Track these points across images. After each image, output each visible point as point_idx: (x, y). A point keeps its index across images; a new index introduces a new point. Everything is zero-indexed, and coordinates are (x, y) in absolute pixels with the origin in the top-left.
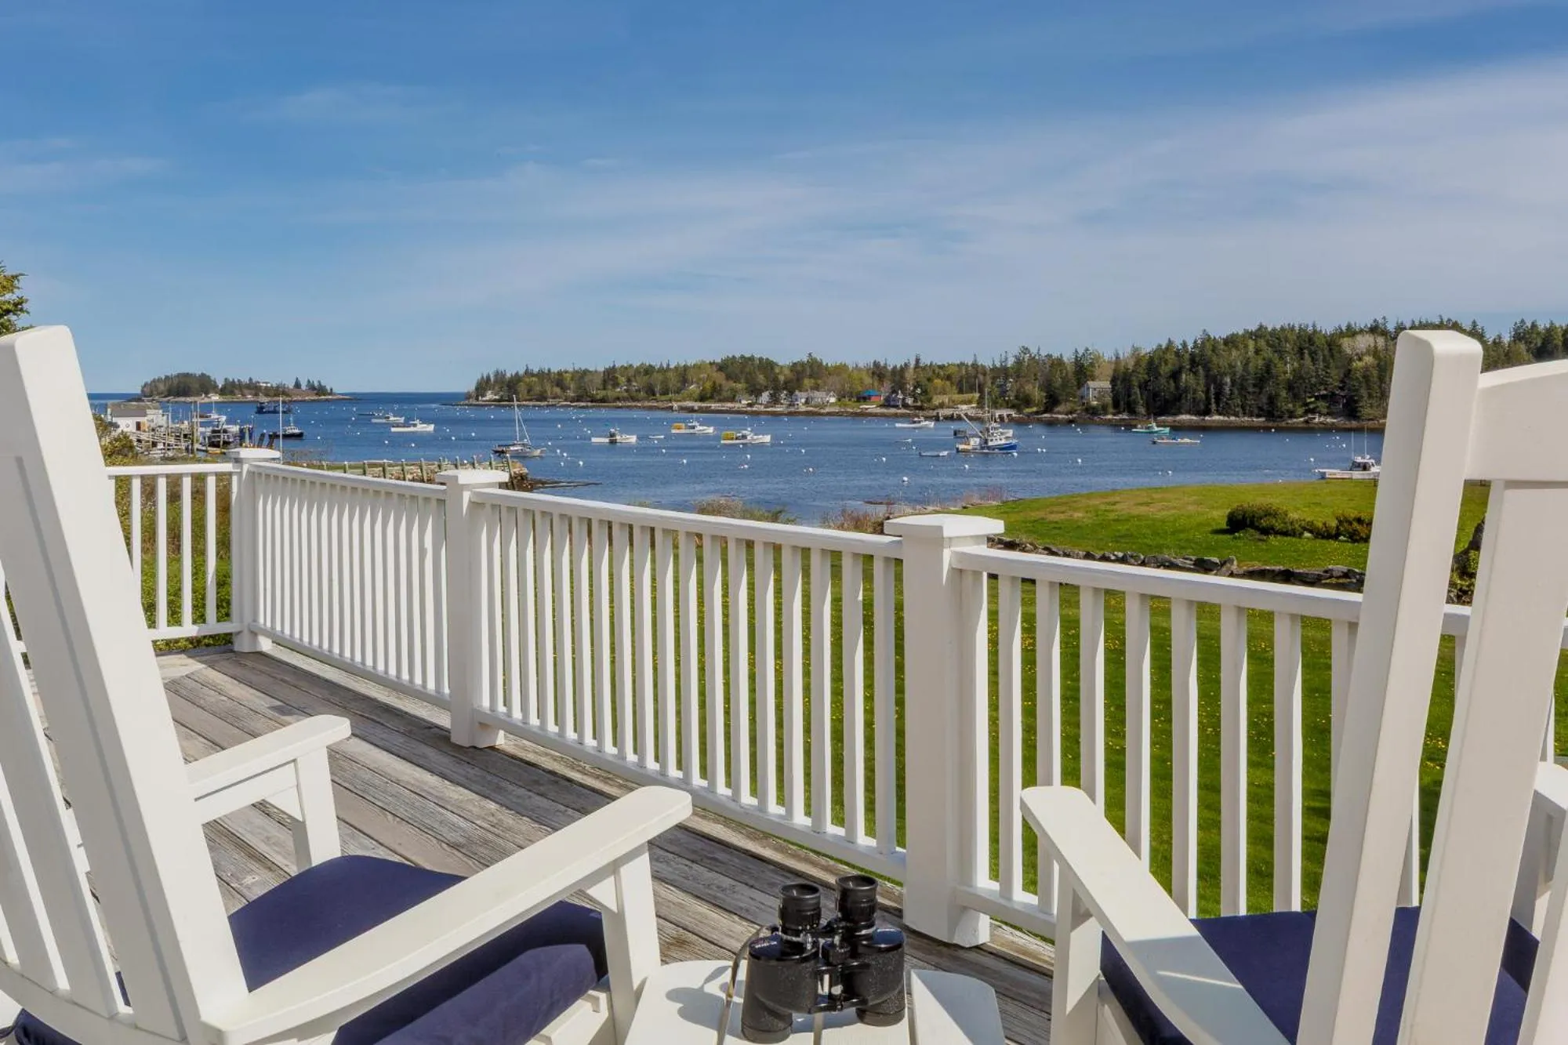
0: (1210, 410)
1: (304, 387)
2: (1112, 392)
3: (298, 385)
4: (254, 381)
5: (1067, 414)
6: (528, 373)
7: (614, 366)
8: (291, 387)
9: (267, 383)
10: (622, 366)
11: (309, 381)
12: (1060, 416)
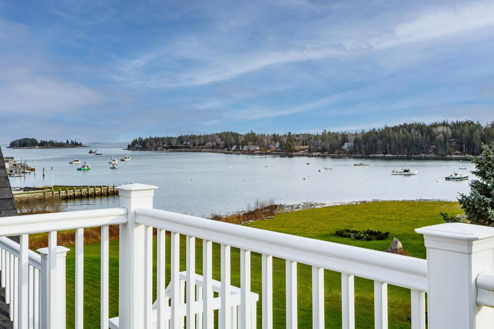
0: (387, 152)
1: (70, 143)
2: (354, 146)
3: (68, 142)
4: (52, 141)
5: (338, 154)
6: (151, 139)
7: (182, 136)
8: (65, 143)
9: (56, 141)
10: (185, 136)
11: (72, 141)
12: (336, 155)
